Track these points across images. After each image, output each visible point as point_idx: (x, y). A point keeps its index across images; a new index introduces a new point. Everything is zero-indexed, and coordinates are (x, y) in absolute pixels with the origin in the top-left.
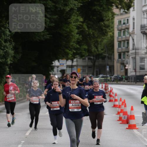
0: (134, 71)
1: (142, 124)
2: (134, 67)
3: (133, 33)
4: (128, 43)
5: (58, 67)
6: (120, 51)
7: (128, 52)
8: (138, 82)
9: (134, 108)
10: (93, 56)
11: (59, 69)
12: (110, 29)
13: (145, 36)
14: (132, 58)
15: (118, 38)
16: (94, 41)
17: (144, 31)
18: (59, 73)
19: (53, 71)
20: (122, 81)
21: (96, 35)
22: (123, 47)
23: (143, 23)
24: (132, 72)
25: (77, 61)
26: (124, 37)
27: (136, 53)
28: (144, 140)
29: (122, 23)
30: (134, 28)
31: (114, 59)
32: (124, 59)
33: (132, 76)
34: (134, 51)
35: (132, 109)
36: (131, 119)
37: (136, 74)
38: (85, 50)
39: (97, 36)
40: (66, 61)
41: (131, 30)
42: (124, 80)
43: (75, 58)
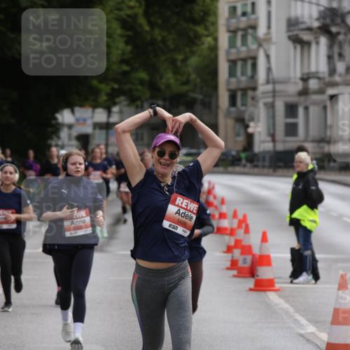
0: (269, 139)
1: (291, 277)
2: (269, 129)
3: (268, 39)
4: (254, 66)
5: (70, 127)
6: (233, 87)
7: (254, 89)
8: (280, 167)
9: (269, 236)
10: (164, 100)
11: (75, 132)
12: (206, 29)
13: (299, 47)
14: (265, 104)
15: (228, 53)
16: (166, 60)
17: (297, 35)
18: (74, 142)
19: (59, 138)
20: (238, 165)
21: (171, 45)
22: (243, 74)
23: (293, 14)
24: (264, 142)
25: (121, 112)
26: (244, 49)
27: (274, 91)
28: (296, 320)
29: (239, 12)
30: (269, 27)
31: (217, 107)
32: (243, 108)
33: (265, 152)
34: (270, 87)
35: (264, 238)
36: (261, 264)
37: (274, 146)
38: (142, 82)
39: (172, 47)
40: (93, 112)
41: (262, 31)
42: (244, 162)
43: (115, 104)
